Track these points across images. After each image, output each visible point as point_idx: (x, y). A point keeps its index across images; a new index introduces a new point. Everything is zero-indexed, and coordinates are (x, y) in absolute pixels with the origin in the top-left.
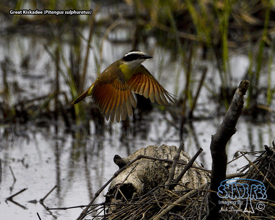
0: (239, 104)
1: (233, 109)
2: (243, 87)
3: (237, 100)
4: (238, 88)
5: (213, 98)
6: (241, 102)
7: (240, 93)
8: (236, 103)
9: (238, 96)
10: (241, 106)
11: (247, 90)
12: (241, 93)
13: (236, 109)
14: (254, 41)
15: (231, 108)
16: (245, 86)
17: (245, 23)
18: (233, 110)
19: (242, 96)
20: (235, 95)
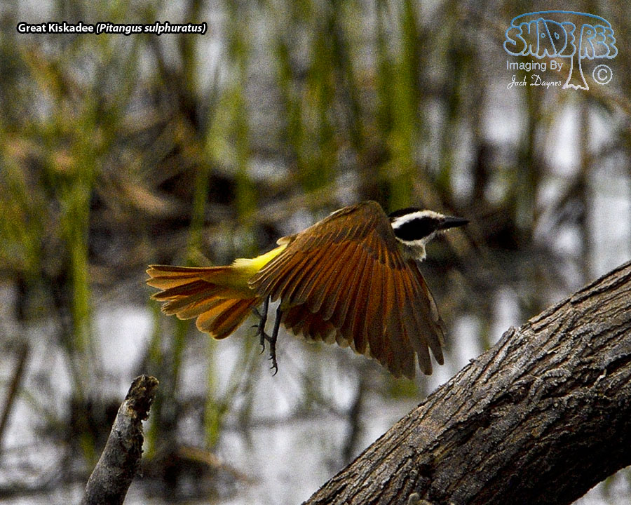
0: (129, 447)
1: (114, 460)
2: (142, 396)
3: (124, 432)
4: (127, 398)
5: (48, 431)
6: (134, 438)
7: (130, 413)
8: (121, 443)
9: (127, 423)
10: (136, 451)
11: (150, 403)
12: (135, 412)
13: (121, 460)
14: (165, 262)
15: (107, 457)
16: (145, 392)
17: (135, 210)
18: (112, 463)
19: (136, 423)
20: (116, 419)
